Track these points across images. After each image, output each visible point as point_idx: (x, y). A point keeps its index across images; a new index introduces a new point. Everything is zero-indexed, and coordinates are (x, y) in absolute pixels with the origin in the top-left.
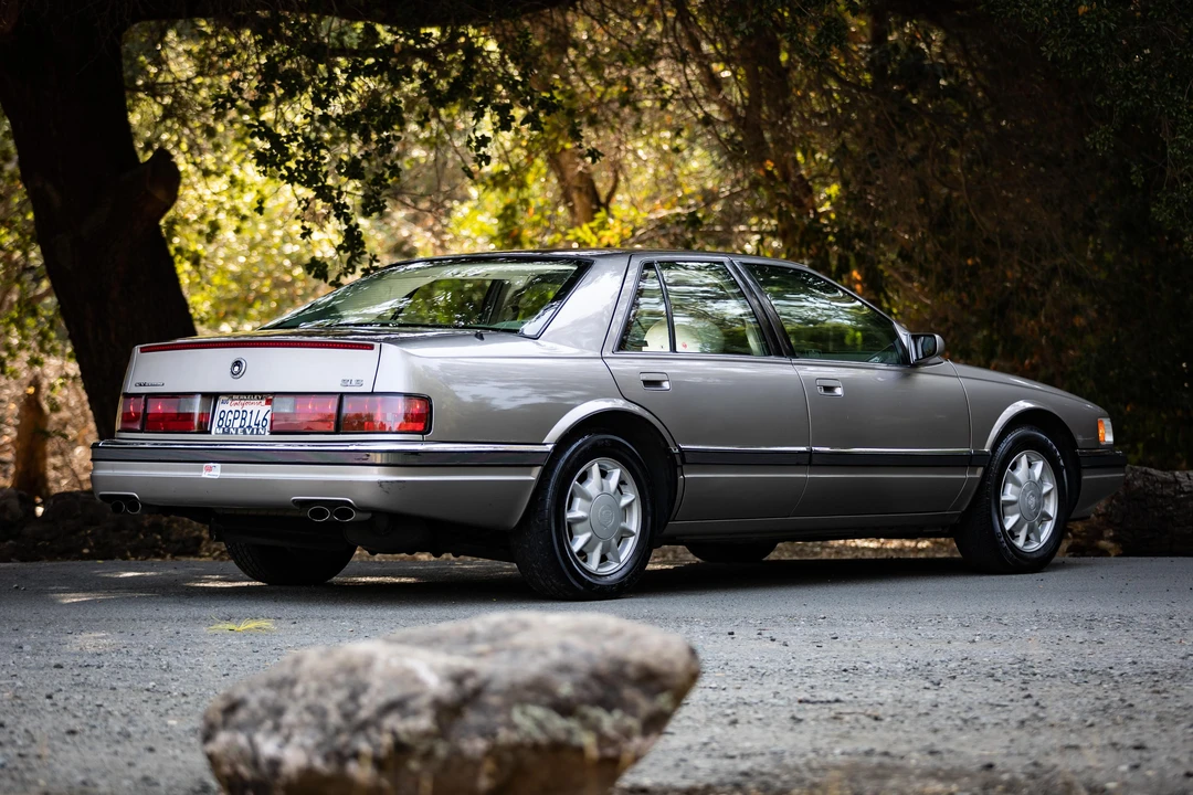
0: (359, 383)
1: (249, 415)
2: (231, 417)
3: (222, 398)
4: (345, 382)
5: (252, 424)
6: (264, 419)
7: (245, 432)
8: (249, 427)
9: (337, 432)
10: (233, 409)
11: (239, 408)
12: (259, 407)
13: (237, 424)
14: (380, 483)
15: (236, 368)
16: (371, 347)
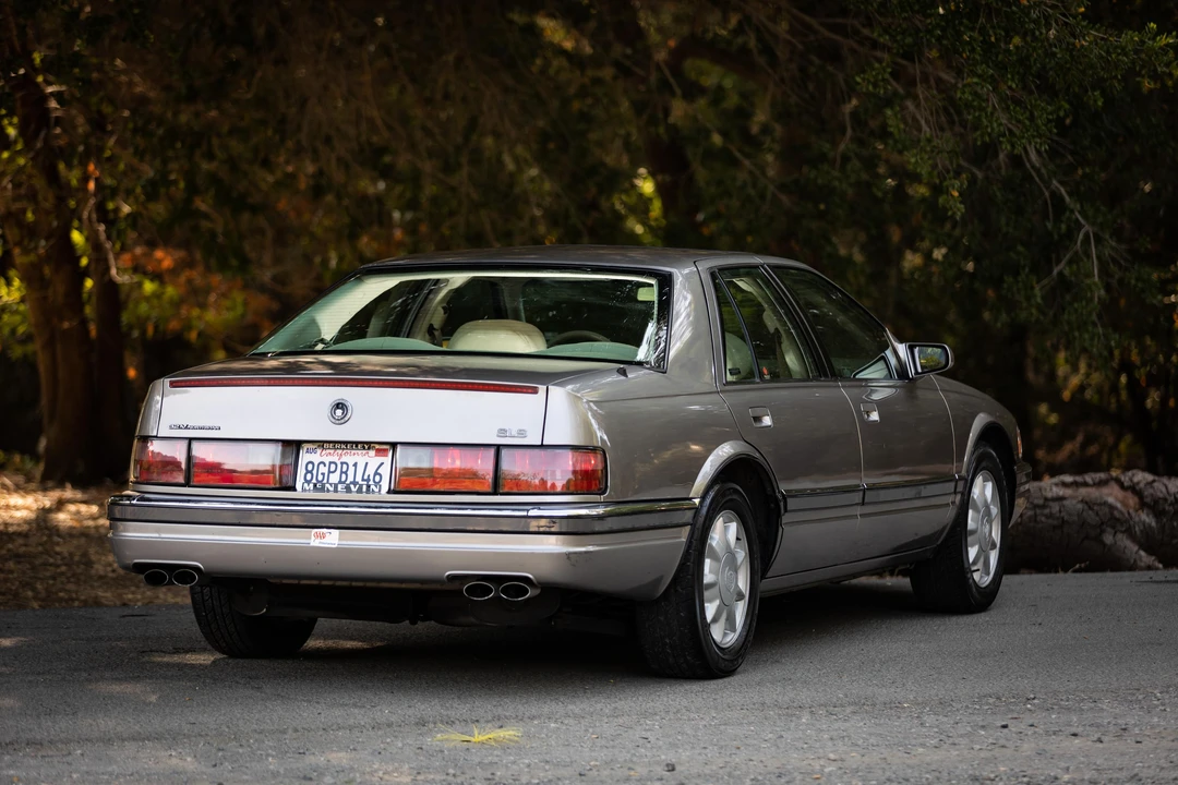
0: (522, 433)
1: (352, 469)
2: (323, 469)
4: (502, 432)
5: (359, 479)
6: (376, 473)
8: (355, 483)
9: (495, 493)
10: (327, 460)
12: (366, 459)
13: (334, 478)
14: (568, 555)
15: (339, 412)
16: (535, 391)
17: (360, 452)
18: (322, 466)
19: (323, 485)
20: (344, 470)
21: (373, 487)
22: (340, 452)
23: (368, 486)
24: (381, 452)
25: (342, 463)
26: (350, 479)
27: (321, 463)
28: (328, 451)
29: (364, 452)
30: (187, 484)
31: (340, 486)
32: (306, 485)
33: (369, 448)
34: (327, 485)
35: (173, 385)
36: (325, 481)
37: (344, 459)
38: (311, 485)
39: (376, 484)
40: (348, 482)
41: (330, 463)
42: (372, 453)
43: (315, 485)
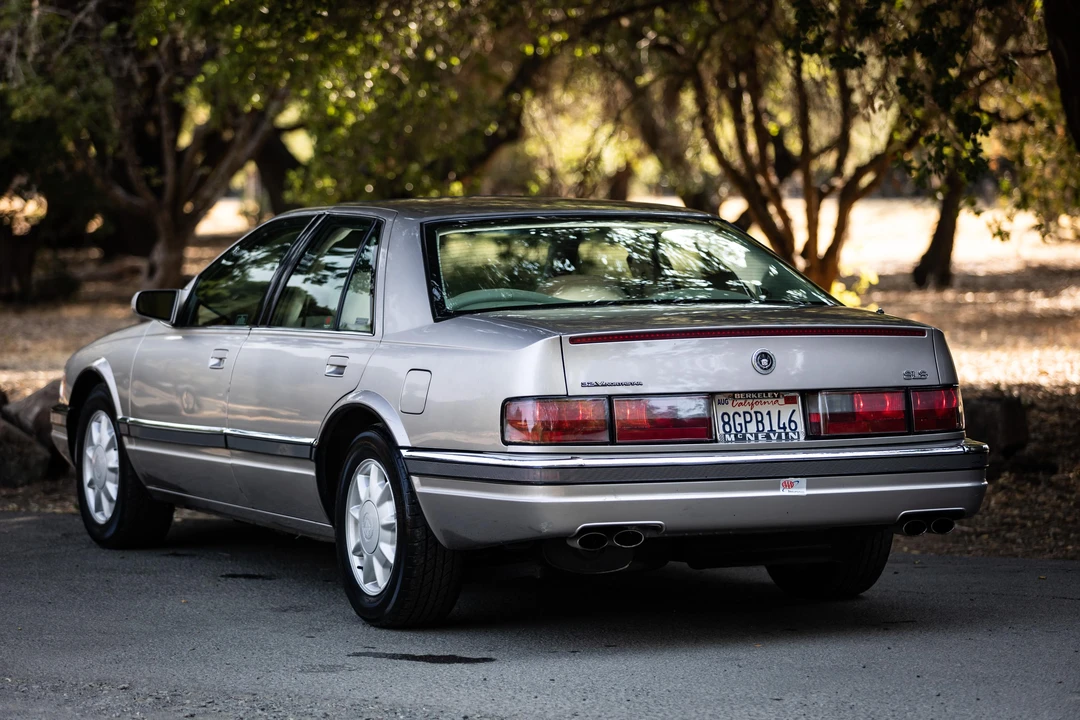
2: (739, 420)
3: (718, 397)
5: (775, 427)
6: (790, 421)
7: (768, 437)
11: (747, 408)
13: (752, 428)
17: (770, 401)
18: (737, 416)
19: (744, 436)
20: (760, 419)
21: (791, 434)
22: (751, 401)
23: (787, 434)
24: (790, 400)
25: (756, 413)
26: (767, 428)
27: (736, 413)
28: (739, 401)
29: (774, 400)
30: (612, 442)
31: (760, 435)
32: (727, 436)
33: (778, 397)
34: (748, 435)
35: (573, 341)
36: (744, 431)
37: (756, 408)
38: (733, 436)
39: (794, 431)
40: (766, 431)
41: (745, 413)
42: (782, 401)
43: (736, 436)
